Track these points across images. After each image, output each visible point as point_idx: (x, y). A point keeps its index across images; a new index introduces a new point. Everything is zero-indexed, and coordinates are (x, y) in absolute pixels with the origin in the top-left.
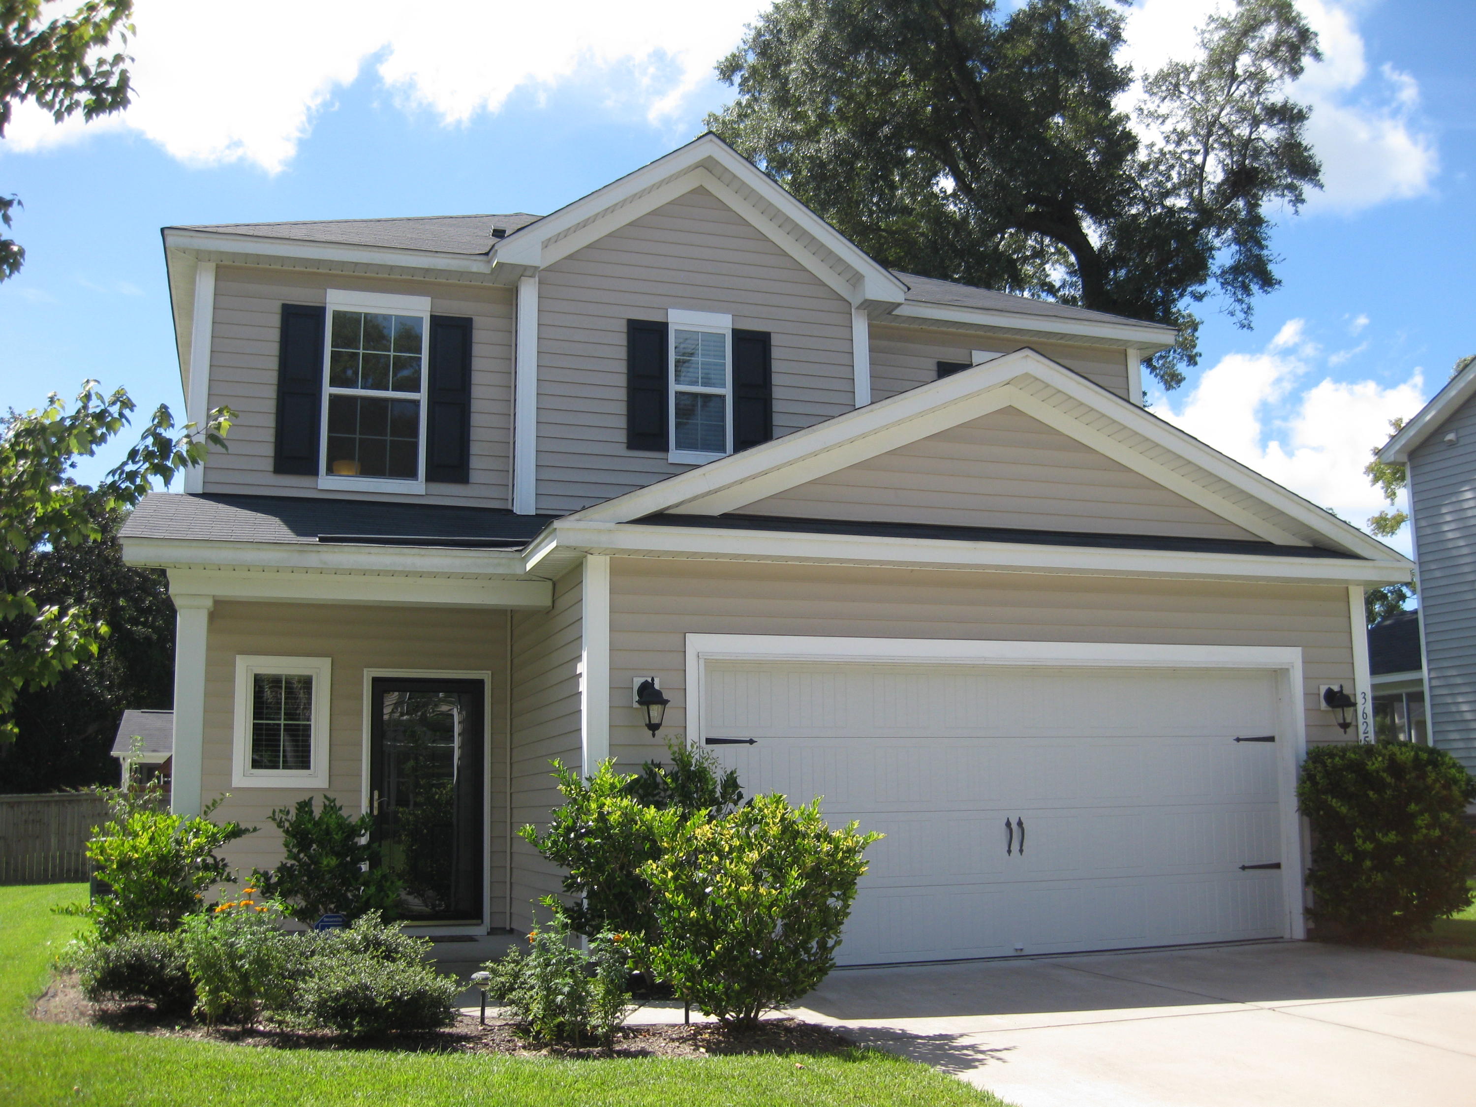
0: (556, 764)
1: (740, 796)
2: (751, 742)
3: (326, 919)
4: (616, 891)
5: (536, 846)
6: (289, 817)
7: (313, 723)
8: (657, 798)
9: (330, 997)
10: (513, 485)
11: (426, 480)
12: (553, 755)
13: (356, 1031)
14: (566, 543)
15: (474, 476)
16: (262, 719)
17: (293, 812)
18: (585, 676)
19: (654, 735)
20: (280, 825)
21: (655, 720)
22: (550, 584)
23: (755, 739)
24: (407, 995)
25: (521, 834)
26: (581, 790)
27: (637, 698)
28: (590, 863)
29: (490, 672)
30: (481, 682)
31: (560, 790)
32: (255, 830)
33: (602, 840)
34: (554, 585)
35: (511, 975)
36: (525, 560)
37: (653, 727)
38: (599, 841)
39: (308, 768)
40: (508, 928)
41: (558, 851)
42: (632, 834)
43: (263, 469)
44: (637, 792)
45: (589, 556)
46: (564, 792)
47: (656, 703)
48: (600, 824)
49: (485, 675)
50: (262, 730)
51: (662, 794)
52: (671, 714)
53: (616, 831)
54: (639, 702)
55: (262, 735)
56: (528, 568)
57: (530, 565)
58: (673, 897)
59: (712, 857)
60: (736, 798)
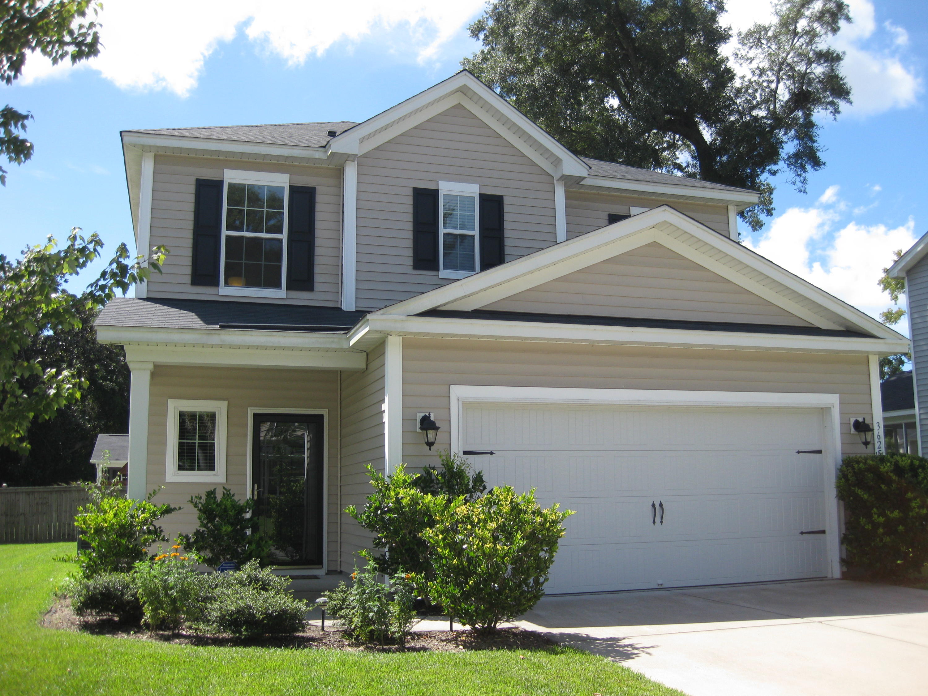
0: (369, 467)
1: (485, 488)
3: (224, 565)
4: (407, 547)
5: (356, 519)
6: (202, 501)
7: (216, 442)
9: (227, 613)
10: (342, 293)
11: (287, 289)
12: (367, 462)
13: (243, 635)
14: (375, 329)
15: (317, 287)
16: (184, 439)
17: (204, 498)
18: (387, 412)
19: (430, 449)
20: (196, 506)
21: (431, 440)
22: (365, 354)
24: (275, 612)
25: (347, 511)
26: (384, 484)
28: (390, 530)
29: (327, 410)
30: (321, 417)
31: (371, 484)
32: (180, 508)
33: (398, 515)
34: (367, 355)
35: (341, 600)
36: (349, 339)
37: (430, 444)
38: (396, 515)
39: (213, 470)
41: (370, 522)
42: (416, 511)
43: (185, 282)
44: (419, 485)
45: (389, 337)
46: (374, 485)
47: (431, 429)
48: (397, 505)
49: (324, 412)
50: (184, 446)
51: (436, 486)
52: (441, 436)
53: (407, 509)
54: (421, 428)
55: (184, 449)
56: (351, 344)
57: (352, 342)
58: (442, 551)
59: (467, 525)
60: (482, 488)
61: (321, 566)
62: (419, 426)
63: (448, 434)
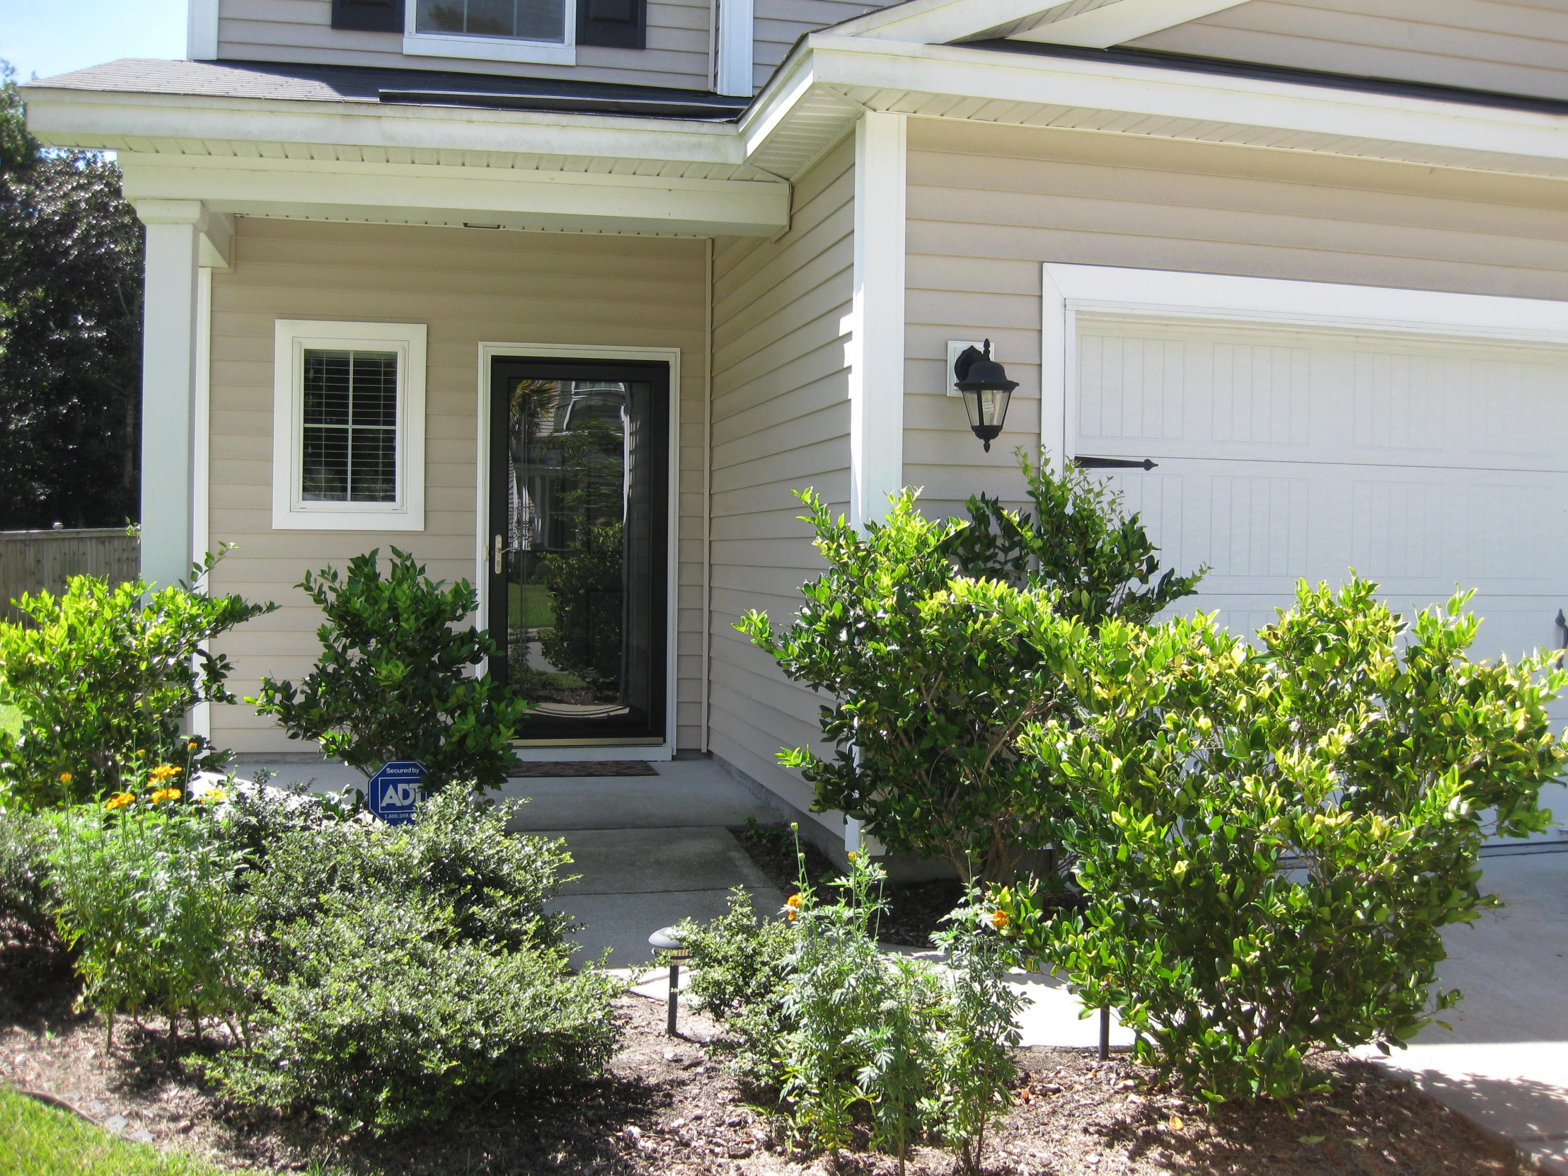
0: (807, 498)
1: (1153, 567)
2: (1148, 465)
3: (389, 771)
4: (926, 744)
5: (771, 652)
6: (337, 585)
7: (398, 428)
8: (990, 564)
9: (325, 1037)
10: (716, 53)
11: (577, 43)
12: (802, 480)
13: (380, 1126)
14: (833, 78)
15: (653, 37)
16: (320, 422)
17: (344, 576)
18: (858, 337)
19: (987, 448)
20: (319, 598)
21: (993, 421)
22: (785, 187)
23: (1154, 461)
24: (497, 1045)
25: (743, 629)
26: (858, 549)
27: (955, 380)
28: (876, 690)
29: (678, 350)
30: (664, 366)
31: (818, 549)
32: (271, 607)
33: (902, 645)
34: (793, 188)
35: (738, 964)
36: (744, 137)
37: (987, 433)
38: (895, 647)
39: (392, 499)
40: (704, 750)
41: (813, 662)
42: (963, 638)
43: (316, 21)
44: (955, 553)
45: (869, 114)
46: (824, 552)
47: (992, 387)
48: (901, 617)
49: (671, 355)
50: (320, 438)
51: (1001, 557)
52: (1019, 410)
53: (932, 631)
54: (962, 386)
55: (319, 447)
56: (750, 151)
57: (752, 145)
58: (1129, 822)
59: (1197, 716)
60: (1144, 567)
61: (661, 739)
62: (953, 379)
63: (1034, 405)
